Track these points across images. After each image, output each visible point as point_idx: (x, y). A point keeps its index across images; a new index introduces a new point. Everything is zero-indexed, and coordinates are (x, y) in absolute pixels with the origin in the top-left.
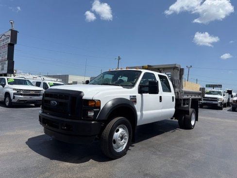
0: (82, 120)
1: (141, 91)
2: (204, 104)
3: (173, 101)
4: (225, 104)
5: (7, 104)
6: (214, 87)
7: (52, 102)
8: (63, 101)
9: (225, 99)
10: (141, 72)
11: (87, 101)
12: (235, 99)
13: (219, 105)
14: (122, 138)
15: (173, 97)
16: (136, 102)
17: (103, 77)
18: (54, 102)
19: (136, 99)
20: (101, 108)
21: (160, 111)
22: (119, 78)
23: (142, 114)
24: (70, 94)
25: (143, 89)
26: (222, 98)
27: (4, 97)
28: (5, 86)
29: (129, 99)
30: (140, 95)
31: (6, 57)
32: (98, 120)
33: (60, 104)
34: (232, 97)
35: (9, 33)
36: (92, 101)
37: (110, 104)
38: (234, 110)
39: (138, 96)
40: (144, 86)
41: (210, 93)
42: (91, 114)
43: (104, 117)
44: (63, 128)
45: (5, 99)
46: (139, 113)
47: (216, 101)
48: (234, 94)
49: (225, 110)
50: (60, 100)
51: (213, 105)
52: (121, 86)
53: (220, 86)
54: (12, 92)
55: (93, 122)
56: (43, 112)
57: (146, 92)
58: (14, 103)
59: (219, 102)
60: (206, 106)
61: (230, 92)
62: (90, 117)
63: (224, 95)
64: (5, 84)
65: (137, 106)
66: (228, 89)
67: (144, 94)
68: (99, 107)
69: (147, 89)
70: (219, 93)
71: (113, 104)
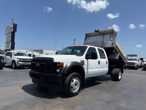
0: (53, 74)
1: (87, 58)
2: (127, 66)
3: (107, 64)
4: (139, 66)
5: (14, 67)
6: (132, 56)
7: (37, 64)
8: (43, 63)
9: (139, 63)
10: (87, 47)
11: (56, 63)
12: (145, 63)
13: (136, 67)
14: (76, 85)
15: (107, 62)
16: (84, 64)
17: (66, 50)
18: (38, 64)
19: (84, 62)
20: (64, 67)
21: (99, 69)
22: (75, 51)
23: (88, 71)
24: (46, 59)
25: (88, 57)
26: (137, 63)
27: (11, 63)
28: (12, 57)
29: (80, 62)
30: (86, 60)
31: (10, 40)
32: (62, 74)
33: (41, 65)
34: (143, 62)
35: (12, 26)
36: (59, 63)
37: (69, 65)
38: (144, 70)
39: (86, 61)
40: (89, 55)
41: (130, 60)
42: (58, 71)
43: (66, 72)
44: (43, 78)
45: (12, 64)
46: (86, 71)
47: (134, 64)
48: (144, 60)
49: (140, 70)
50: (41, 63)
51: (132, 67)
52: (76, 55)
53: (136, 56)
54: (16, 60)
55: (59, 75)
56: (32, 70)
57: (90, 59)
58: (18, 66)
59: (136, 65)
60: (128, 68)
61: (142, 59)
62: (58, 72)
63: (138, 61)
64: (12, 56)
65: (85, 67)
66: (140, 57)
67: (88, 60)
68: (63, 67)
69: (90, 57)
70: (136, 60)
71: (71, 65)
